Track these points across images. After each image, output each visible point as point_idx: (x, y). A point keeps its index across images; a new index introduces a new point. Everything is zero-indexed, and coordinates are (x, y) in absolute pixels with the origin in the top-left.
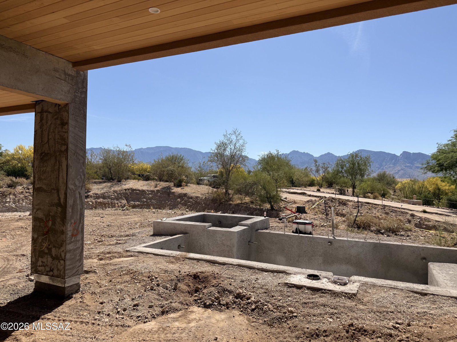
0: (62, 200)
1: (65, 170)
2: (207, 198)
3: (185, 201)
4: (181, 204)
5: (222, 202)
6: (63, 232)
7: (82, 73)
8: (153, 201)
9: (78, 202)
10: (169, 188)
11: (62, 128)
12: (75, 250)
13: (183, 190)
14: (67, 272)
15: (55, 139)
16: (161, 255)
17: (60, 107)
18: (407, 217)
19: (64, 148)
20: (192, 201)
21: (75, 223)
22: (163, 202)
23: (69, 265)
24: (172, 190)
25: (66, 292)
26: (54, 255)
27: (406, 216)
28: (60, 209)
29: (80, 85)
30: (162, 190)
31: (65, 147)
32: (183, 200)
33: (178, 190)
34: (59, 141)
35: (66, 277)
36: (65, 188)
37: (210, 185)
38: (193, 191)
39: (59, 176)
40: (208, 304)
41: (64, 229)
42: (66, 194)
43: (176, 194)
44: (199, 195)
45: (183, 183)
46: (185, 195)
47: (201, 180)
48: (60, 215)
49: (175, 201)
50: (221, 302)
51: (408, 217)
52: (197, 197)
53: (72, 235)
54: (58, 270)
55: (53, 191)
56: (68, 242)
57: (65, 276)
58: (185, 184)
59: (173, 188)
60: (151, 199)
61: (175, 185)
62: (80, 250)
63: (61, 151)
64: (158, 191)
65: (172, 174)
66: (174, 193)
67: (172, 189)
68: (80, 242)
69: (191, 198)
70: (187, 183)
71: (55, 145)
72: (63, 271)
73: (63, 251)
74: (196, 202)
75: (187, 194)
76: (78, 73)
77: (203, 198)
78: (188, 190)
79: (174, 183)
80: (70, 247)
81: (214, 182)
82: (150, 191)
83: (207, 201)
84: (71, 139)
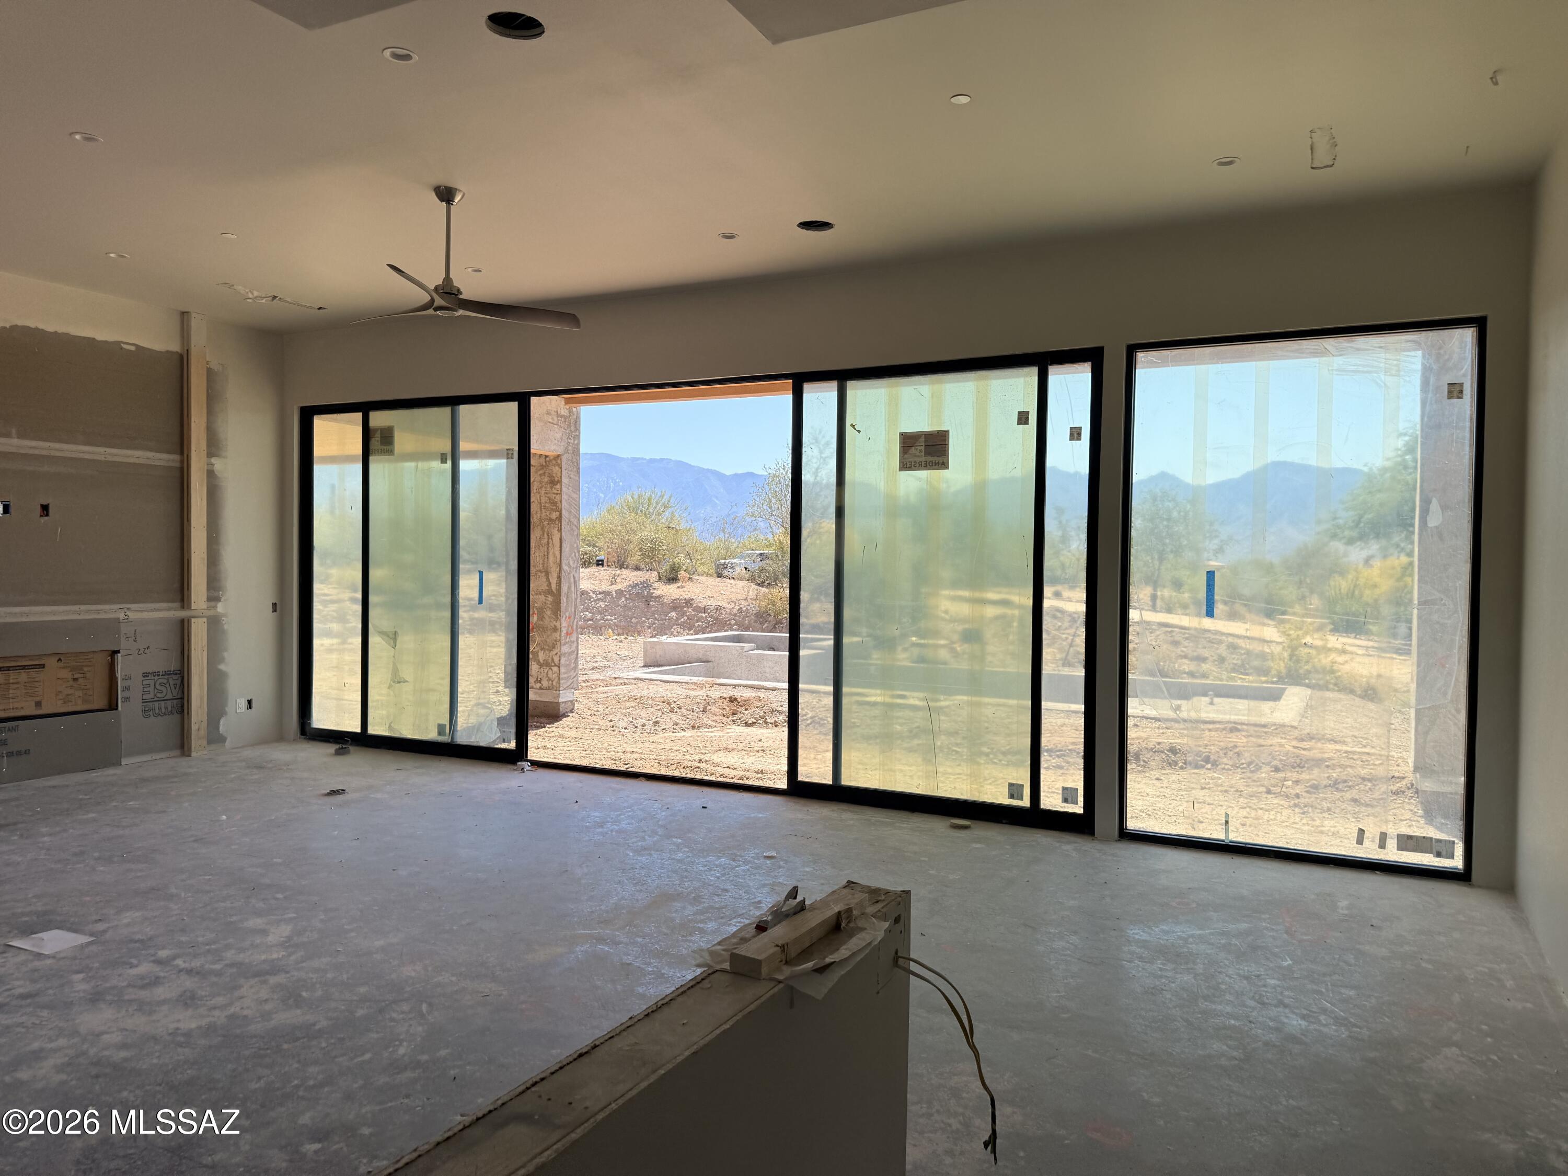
0: (554, 586)
1: (558, 545)
2: (744, 609)
3: (689, 619)
4: (677, 625)
5: (781, 619)
6: (555, 629)
7: (574, 409)
8: (609, 617)
9: (573, 589)
10: (646, 585)
11: (552, 488)
12: (570, 654)
13: (681, 590)
14: (562, 682)
15: (540, 503)
16: (673, 682)
17: (548, 459)
18: (1218, 651)
19: (554, 515)
20: (706, 617)
21: (569, 618)
22: (634, 620)
23: (565, 673)
24: (655, 591)
25: (561, 709)
26: (541, 661)
27: (1217, 649)
28: (550, 598)
29: (573, 428)
30: (630, 591)
31: (558, 514)
32: (683, 614)
33: (670, 592)
34: (547, 505)
35: (561, 689)
36: (558, 569)
37: (751, 579)
38: (708, 594)
39: (548, 553)
40: (750, 722)
41: (558, 624)
42: (559, 578)
43: (665, 601)
44: (724, 604)
45: (682, 574)
46: (689, 602)
47: (725, 566)
48: (550, 606)
49: (663, 617)
50: (768, 720)
51: (1223, 650)
52: (718, 609)
53: (567, 634)
54: (549, 680)
55: (539, 574)
56: (563, 642)
57: (559, 686)
58: (688, 576)
59: (656, 585)
60: (601, 612)
61: (660, 579)
62: (574, 656)
63: (551, 520)
64: (620, 593)
65: (653, 549)
66: (659, 597)
67: (655, 589)
68: (575, 644)
69: (705, 610)
70: (692, 573)
71: (541, 510)
72: (556, 680)
73: (556, 654)
74: (716, 619)
75: (693, 599)
76: (570, 411)
77: (735, 611)
78: (696, 590)
79: (659, 573)
80: (565, 649)
81: (762, 569)
82: (600, 593)
83: (745, 617)
84: (565, 504)
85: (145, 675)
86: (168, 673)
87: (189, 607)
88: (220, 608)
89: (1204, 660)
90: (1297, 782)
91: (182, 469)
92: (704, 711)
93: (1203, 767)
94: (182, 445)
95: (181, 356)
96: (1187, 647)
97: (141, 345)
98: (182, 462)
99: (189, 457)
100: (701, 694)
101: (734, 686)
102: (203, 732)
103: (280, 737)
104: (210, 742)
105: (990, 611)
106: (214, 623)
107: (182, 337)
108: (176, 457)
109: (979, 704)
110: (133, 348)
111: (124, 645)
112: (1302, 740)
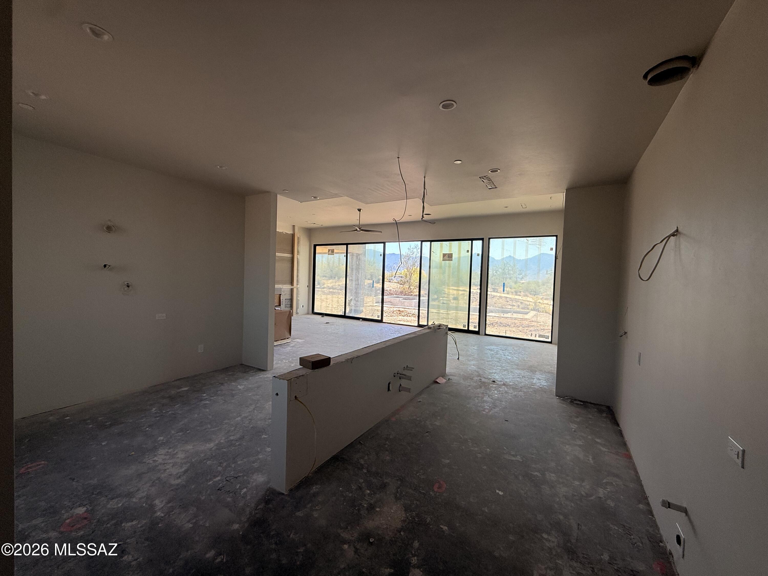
17: (359, 254)
31: (361, 267)
84: (363, 265)
85: (285, 299)
86: (289, 299)
87: (293, 286)
88: (298, 286)
89: (514, 306)
90: (527, 330)
91: (292, 258)
92: (393, 313)
93: (507, 327)
94: (292, 252)
95: (293, 234)
96: (510, 303)
97: (287, 232)
98: (293, 256)
99: (294, 255)
100: (392, 309)
101: (399, 308)
102: (295, 312)
103: (308, 314)
104: (296, 314)
105: (461, 293)
106: (297, 289)
107: (293, 230)
108: (292, 255)
109: (458, 313)
110: (285, 233)
111: (282, 293)
112: (531, 322)
